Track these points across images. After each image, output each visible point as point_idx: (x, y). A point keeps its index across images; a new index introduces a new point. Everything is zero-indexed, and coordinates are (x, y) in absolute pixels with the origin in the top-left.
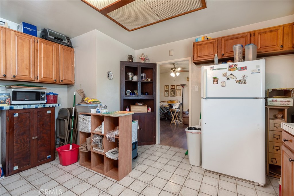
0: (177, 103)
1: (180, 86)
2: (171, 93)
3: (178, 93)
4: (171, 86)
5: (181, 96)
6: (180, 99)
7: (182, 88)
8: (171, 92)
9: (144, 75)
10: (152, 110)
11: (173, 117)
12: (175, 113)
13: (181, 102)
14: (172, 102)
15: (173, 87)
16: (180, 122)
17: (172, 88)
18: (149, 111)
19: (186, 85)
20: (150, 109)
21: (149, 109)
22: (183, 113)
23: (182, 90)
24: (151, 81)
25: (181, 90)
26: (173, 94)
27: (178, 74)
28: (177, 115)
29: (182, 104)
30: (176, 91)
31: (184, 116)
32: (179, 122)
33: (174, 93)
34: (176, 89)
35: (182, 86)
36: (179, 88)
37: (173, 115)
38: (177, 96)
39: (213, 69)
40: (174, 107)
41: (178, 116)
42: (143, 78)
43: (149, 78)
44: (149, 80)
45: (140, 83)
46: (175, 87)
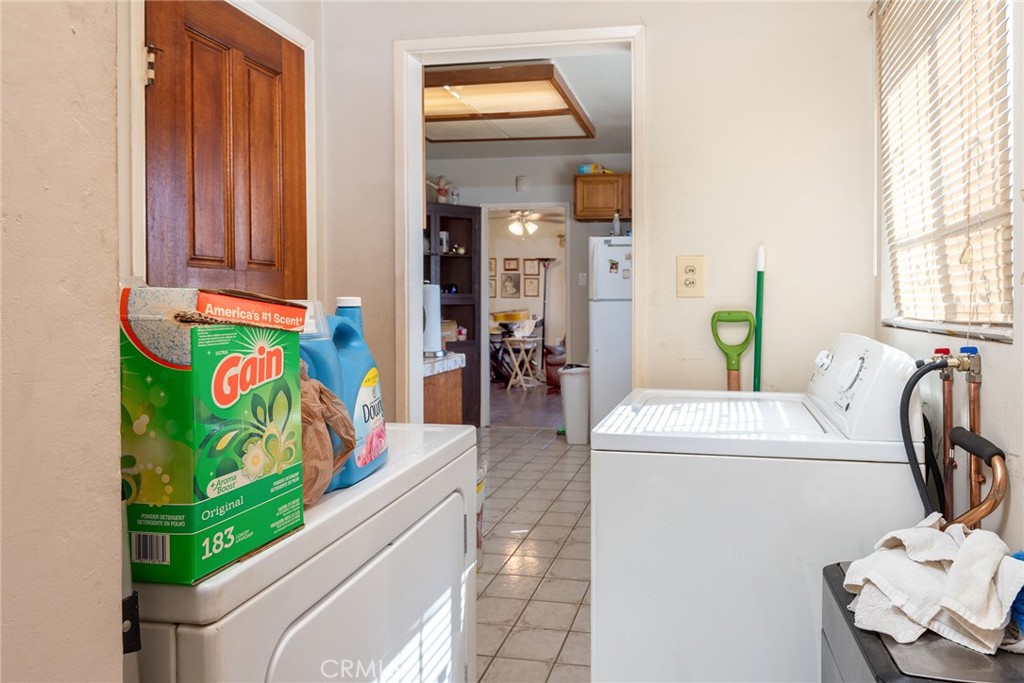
0: (527, 322)
1: (536, 262)
2: (504, 287)
3: (529, 287)
4: (506, 259)
5: (538, 296)
6: (535, 306)
7: (542, 269)
8: (503, 283)
9: (444, 235)
10: (468, 335)
11: (517, 364)
12: (523, 352)
13: (540, 318)
14: (510, 316)
15: (513, 265)
16: (538, 383)
17: (507, 267)
18: (463, 338)
19: (554, 260)
20: (464, 331)
21: (460, 333)
22: (547, 351)
23: (542, 278)
24: (465, 254)
25: (539, 275)
26: (511, 289)
27: (532, 228)
28: (527, 360)
29: (543, 323)
30: (522, 278)
31: (551, 359)
32: (533, 383)
33: (517, 286)
34: (521, 272)
35: (541, 264)
36: (532, 268)
37: (517, 358)
38: (525, 296)
39: (610, 245)
40: (516, 333)
41: (530, 362)
42: (441, 244)
43: (460, 246)
44: (462, 251)
45: (438, 258)
46: (518, 265)
